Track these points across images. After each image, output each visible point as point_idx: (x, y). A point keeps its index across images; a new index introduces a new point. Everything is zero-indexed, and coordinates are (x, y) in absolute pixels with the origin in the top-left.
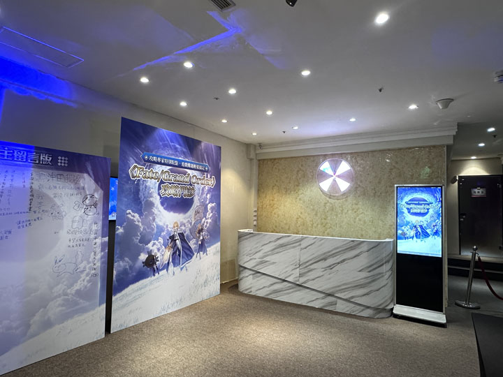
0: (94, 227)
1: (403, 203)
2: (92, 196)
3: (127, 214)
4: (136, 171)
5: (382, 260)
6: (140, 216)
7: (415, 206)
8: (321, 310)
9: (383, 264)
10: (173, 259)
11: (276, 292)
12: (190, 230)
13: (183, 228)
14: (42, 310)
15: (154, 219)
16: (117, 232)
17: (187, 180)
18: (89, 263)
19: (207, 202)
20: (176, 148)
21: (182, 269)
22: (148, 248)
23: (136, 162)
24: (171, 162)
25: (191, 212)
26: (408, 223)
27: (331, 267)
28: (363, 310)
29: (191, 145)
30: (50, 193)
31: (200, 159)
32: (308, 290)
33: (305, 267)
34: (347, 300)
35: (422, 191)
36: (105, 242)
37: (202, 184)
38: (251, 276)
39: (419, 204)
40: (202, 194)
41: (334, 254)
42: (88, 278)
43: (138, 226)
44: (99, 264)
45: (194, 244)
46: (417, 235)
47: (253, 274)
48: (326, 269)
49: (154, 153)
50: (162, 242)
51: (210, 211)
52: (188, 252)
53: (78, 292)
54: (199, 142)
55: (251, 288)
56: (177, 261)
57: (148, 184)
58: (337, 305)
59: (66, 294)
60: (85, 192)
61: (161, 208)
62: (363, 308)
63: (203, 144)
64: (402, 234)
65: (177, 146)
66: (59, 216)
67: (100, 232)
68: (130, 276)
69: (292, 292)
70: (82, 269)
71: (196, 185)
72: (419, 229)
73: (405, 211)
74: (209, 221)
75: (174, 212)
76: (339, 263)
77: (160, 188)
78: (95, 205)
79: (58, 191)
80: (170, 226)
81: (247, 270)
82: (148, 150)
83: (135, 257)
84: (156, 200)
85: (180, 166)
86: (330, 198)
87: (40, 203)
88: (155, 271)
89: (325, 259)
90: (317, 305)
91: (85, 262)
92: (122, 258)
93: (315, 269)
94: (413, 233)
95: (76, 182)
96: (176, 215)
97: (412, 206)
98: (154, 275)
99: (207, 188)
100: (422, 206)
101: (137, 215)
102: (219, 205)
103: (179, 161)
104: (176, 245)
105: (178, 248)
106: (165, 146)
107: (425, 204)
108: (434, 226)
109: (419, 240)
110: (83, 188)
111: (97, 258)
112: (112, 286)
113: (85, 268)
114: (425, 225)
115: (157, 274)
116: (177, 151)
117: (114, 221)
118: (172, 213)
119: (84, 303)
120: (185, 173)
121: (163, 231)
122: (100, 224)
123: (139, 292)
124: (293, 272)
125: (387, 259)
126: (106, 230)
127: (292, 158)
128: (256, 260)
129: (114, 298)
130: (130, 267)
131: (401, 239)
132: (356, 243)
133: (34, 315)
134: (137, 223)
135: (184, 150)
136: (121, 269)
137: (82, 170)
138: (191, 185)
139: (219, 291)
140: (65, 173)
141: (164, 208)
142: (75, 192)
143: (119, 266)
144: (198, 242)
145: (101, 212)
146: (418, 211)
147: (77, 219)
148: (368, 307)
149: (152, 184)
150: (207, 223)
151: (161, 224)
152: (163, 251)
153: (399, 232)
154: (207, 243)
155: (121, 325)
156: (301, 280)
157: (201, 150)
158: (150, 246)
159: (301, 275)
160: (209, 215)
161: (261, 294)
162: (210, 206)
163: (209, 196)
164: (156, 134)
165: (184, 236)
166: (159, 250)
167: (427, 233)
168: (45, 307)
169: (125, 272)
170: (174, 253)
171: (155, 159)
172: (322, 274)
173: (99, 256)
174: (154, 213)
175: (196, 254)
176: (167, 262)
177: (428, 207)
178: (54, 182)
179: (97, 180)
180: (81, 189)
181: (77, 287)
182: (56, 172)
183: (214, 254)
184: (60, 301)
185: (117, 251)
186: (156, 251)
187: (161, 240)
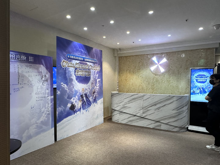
0: (47, 91)
1: (194, 77)
2: (45, 76)
3: (61, 85)
4: (64, 63)
5: (183, 105)
6: (67, 86)
7: (200, 78)
8: (153, 129)
9: (184, 107)
10: (83, 106)
11: (131, 121)
12: (89, 92)
13: (86, 91)
14: (27, 130)
15: (73, 87)
16: (57, 93)
17: (87, 67)
18: (46, 108)
19: (97, 78)
20: (82, 52)
21: (86, 111)
22: (71, 101)
23: (64, 59)
24: (80, 59)
25: (90, 83)
26: (196, 86)
27: (158, 108)
28: (174, 128)
29: (88, 50)
30: (27, 75)
31: (92, 57)
32: (147, 120)
33: (145, 109)
34: (166, 124)
35: (204, 71)
36: (52, 98)
37: (94, 69)
38: (118, 114)
39: (202, 77)
40: (94, 74)
41: (160, 102)
42: (46, 115)
43: (66, 90)
44: (50, 109)
45: (92, 99)
46: (201, 92)
47: (119, 113)
48: (156, 109)
49: (72, 54)
50: (77, 98)
51: (98, 83)
52: (89, 103)
53: (42, 122)
54: (92, 48)
55: (118, 119)
56: (84, 107)
57: (70, 70)
58: (161, 126)
59: (37, 123)
60: (42, 74)
61: (76, 82)
62: (174, 127)
63: (94, 49)
64: (193, 92)
65: (82, 50)
66: (31, 85)
67: (50, 94)
68: (64, 114)
69: (139, 121)
70: (43, 111)
71: (91, 70)
72: (202, 90)
73: (195, 81)
74: (98, 87)
75: (82, 83)
76: (162, 107)
77: (75, 72)
78: (47, 80)
79: (30, 74)
80: (81, 90)
81: (116, 111)
82: (69, 53)
83: (66, 105)
84: (74, 78)
85: (84, 61)
86: (156, 75)
87: (23, 80)
88: (75, 112)
89: (155, 105)
90: (151, 126)
91: (44, 108)
92: (60, 106)
93: (150, 110)
94: (198, 91)
95: (38, 69)
96: (83, 84)
97: (198, 78)
98: (74, 114)
99: (96, 71)
100: (204, 78)
101: (65, 85)
102: (102, 80)
103: (84, 58)
104: (83, 99)
105: (84, 101)
106: (77, 50)
107: (205, 77)
108: (209, 88)
109: (201, 95)
110: (41, 72)
111: (49, 106)
112: (56, 119)
113: (44, 110)
114: (205, 87)
115: (75, 114)
116: (82, 53)
117: (56, 88)
118: (81, 84)
119: (44, 127)
120: (86, 64)
121: (78, 93)
122: (50, 89)
123: (68, 122)
124: (139, 111)
125: (186, 104)
126: (52, 92)
127: (137, 55)
128: (120, 107)
129: (57, 125)
130: (64, 110)
131: (193, 94)
132: (171, 97)
133: (24, 133)
134: (66, 89)
135: (86, 52)
136: (60, 111)
137: (40, 63)
138: (89, 70)
139: (103, 121)
140: (33, 65)
141: (78, 82)
142: (38, 74)
143: (59, 109)
144: (93, 98)
145: (50, 84)
146: (202, 81)
147: (39, 87)
148: (177, 127)
149: (72, 69)
150: (97, 88)
151: (76, 89)
152: (78, 102)
153: (192, 91)
154: (97, 98)
155: (61, 138)
156: (144, 115)
157: (93, 52)
158: (72, 100)
159: (143, 113)
160: (98, 85)
161: (124, 122)
162: (98, 80)
163: (97, 75)
164: (72, 44)
165: (87, 95)
166: (76, 102)
167: (205, 91)
168: (28, 129)
169: (61, 113)
170: (83, 103)
171: (72, 57)
172: (154, 112)
173: (50, 105)
174: (73, 84)
175: (92, 104)
176: (80, 108)
177: (206, 79)
178: (28, 69)
179: (47, 68)
180: (40, 73)
181: (41, 119)
182: (28, 64)
183: (100, 104)
184: (34, 126)
185: (58, 102)
186: (75, 102)
187: (77, 97)
